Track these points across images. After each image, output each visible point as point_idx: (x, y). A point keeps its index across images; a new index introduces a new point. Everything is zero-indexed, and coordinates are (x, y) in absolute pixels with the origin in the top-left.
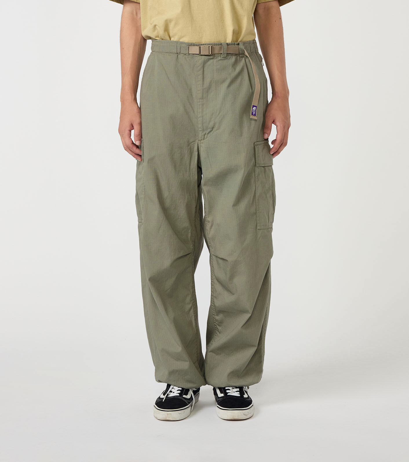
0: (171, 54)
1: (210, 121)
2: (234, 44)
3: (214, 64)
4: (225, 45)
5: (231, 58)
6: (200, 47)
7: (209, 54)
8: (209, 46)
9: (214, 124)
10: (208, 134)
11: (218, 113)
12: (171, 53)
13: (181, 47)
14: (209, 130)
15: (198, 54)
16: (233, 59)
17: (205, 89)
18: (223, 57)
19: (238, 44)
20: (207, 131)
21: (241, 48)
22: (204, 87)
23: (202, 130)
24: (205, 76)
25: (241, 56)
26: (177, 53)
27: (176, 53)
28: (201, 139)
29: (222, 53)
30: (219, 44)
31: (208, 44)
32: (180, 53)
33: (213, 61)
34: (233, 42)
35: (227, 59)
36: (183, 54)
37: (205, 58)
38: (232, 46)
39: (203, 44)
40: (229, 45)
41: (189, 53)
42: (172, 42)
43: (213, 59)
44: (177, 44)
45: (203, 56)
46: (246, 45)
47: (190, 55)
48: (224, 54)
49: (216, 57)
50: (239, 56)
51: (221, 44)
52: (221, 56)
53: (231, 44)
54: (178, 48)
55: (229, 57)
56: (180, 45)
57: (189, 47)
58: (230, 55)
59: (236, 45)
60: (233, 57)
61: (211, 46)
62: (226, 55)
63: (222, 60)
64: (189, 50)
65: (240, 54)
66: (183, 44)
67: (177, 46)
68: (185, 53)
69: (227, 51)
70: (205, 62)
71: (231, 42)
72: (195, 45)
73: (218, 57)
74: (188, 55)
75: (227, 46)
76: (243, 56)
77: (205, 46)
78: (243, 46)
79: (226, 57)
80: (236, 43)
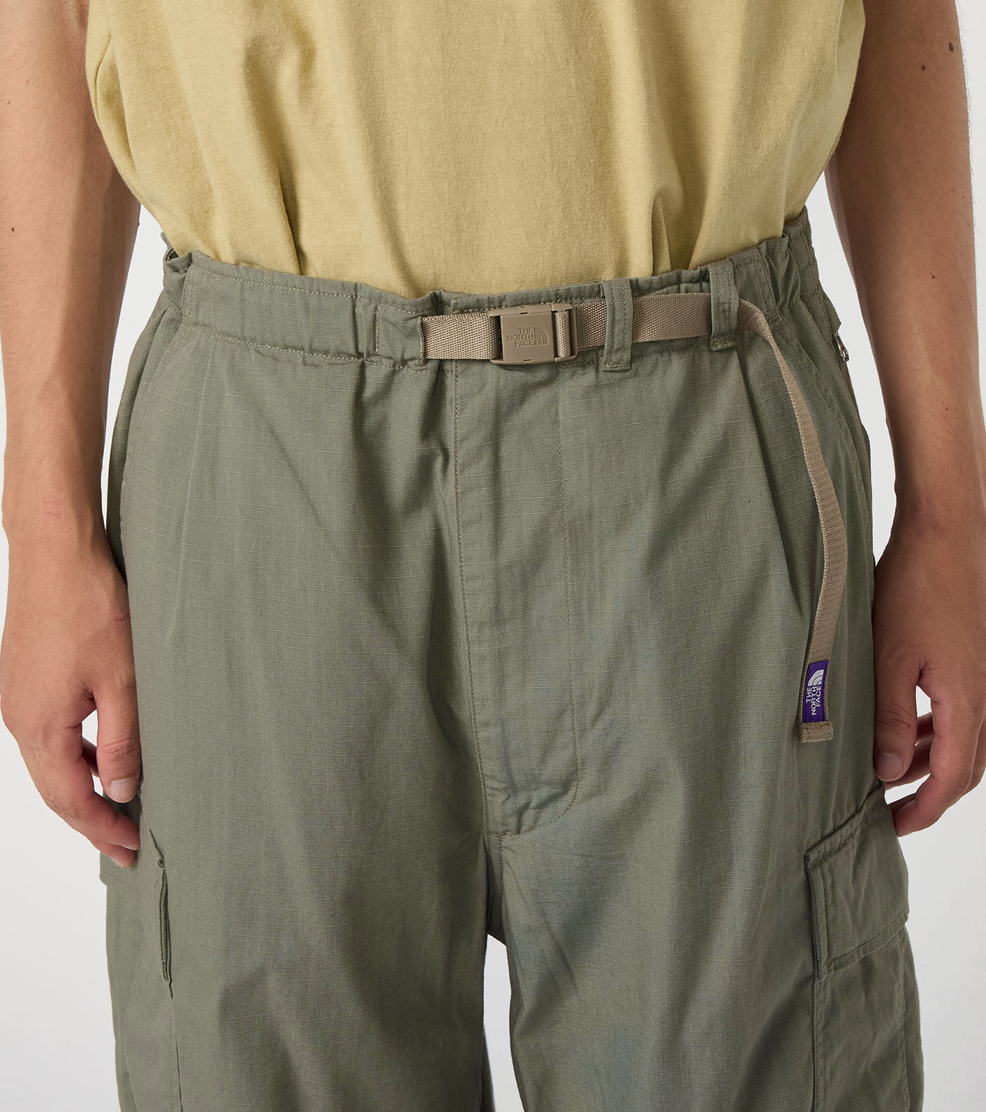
0: (318, 358)
1: (546, 752)
2: (674, 279)
3: (561, 417)
4: (621, 295)
5: (660, 368)
6: (499, 317)
7: (556, 355)
8: (554, 313)
9: (575, 764)
10: (542, 806)
11: (592, 709)
12: (318, 351)
13: (375, 316)
14: (544, 792)
15: (488, 361)
16: (674, 371)
17: (510, 567)
18: (608, 367)
19: (704, 277)
20: (535, 794)
21: (718, 304)
22: (504, 559)
23: (505, 789)
24: (506, 493)
25: (719, 347)
26: (360, 355)
27: (352, 350)
28: (501, 830)
29: (606, 345)
30: (585, 287)
31: (543, 299)
32: (372, 352)
33: (555, 400)
34: (664, 273)
35: (636, 374)
36: (391, 358)
37: (502, 381)
38: (668, 293)
39: (516, 300)
40: (643, 295)
41: (425, 354)
42: (321, 289)
43: (554, 386)
44: (353, 300)
45: (491, 372)
46: (749, 274)
47: (429, 365)
48: (618, 350)
49: (566, 373)
50: (709, 348)
51: (596, 288)
52: (597, 362)
53: (655, 285)
54: (359, 324)
55: (649, 362)
56: (372, 307)
57: (423, 326)
58: (652, 349)
59: (690, 285)
60: (670, 360)
61: (566, 305)
62: (630, 354)
63: (608, 385)
64: (425, 341)
65: (713, 337)
66: (386, 302)
67: (354, 313)
68: (403, 355)
69: (636, 331)
70: (504, 409)
71: (652, 270)
72: (464, 310)
73: (580, 371)
74: (419, 368)
75: (631, 298)
76: (729, 345)
77: (527, 308)
78: (733, 287)
79: (629, 367)
80: (686, 274)
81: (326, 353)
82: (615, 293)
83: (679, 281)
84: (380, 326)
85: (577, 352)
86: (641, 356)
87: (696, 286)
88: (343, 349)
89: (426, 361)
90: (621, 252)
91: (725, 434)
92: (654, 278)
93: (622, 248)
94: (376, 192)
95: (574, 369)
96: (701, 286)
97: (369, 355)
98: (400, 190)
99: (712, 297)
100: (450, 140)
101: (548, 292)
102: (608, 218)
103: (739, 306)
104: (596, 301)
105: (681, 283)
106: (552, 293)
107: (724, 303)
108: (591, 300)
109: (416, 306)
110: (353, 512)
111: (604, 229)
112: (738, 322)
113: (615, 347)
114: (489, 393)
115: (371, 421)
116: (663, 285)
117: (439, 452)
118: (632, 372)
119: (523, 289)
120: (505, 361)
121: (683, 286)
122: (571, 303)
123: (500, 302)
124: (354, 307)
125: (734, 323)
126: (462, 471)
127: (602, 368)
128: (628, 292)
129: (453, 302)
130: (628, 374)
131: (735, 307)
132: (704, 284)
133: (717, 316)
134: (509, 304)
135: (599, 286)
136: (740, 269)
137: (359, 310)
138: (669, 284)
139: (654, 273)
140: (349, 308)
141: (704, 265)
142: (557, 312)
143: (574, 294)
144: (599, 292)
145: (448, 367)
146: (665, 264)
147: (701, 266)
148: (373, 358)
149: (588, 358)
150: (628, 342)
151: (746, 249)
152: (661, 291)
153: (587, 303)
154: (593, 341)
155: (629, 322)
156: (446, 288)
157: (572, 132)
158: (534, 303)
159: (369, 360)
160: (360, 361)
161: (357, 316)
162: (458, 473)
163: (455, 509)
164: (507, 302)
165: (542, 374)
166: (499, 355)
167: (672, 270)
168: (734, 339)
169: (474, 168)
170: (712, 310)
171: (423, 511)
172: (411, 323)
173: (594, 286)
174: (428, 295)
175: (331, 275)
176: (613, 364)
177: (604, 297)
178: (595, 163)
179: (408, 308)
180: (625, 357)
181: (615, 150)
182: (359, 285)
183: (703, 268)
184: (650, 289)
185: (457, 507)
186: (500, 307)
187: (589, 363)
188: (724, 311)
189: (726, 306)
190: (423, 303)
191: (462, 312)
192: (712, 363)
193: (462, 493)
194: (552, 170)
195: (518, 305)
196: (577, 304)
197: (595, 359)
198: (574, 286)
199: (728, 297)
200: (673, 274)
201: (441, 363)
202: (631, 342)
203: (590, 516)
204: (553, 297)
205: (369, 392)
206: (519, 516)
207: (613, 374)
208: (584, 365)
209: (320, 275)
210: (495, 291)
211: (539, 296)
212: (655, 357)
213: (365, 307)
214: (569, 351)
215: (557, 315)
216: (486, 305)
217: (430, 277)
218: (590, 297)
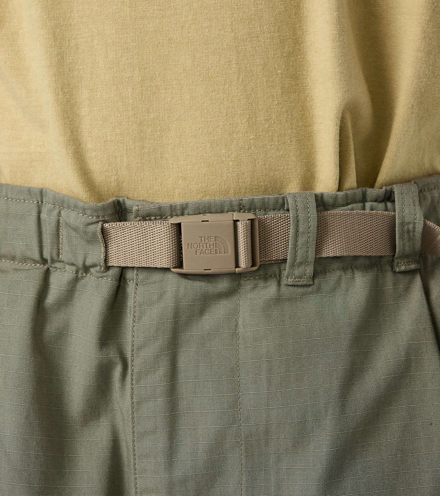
0: (5, 264)
2: (359, 196)
3: (241, 330)
4: (306, 208)
5: (343, 285)
6: (179, 225)
7: (237, 266)
8: (235, 222)
12: (6, 257)
13: (58, 222)
15: (168, 270)
17: (184, 481)
18: (290, 281)
19: (389, 197)
21: (403, 224)
22: (178, 473)
24: (183, 405)
25: (403, 268)
26: (44, 261)
27: (37, 256)
29: (288, 258)
30: (269, 199)
31: (226, 209)
32: (55, 258)
33: (235, 312)
34: (349, 190)
35: (319, 289)
36: (73, 264)
37: (182, 290)
38: (352, 209)
39: (198, 208)
40: (327, 210)
41: (106, 260)
42: (9, 195)
43: (235, 298)
44: (38, 206)
45: (171, 280)
46: (433, 198)
47: (111, 272)
48: (301, 263)
49: (247, 285)
50: (392, 269)
51: (280, 201)
52: (280, 276)
53: (340, 201)
54: (44, 229)
55: (332, 278)
56: (56, 212)
57: (103, 231)
58: (336, 265)
59: (375, 204)
60: (353, 278)
61: (248, 214)
62: (312, 269)
63: (289, 300)
64: (106, 247)
65: (397, 258)
66: (69, 207)
67: (39, 218)
68: (84, 262)
69: (319, 246)
70: (183, 318)
71: (337, 187)
72: (146, 217)
73: (261, 284)
74: (100, 275)
75: (315, 211)
76: (413, 266)
77: (208, 217)
78: (418, 208)
79: (311, 283)
80: (371, 192)
81: (13, 258)
82: (300, 206)
83: (364, 200)
84: (63, 231)
85: (259, 264)
86: (324, 272)
87: (381, 205)
88: (29, 254)
89: (108, 268)
90: (307, 166)
91: (408, 354)
92: (339, 193)
93: (308, 162)
94: (58, 95)
95: (256, 282)
96: (386, 206)
97: (53, 261)
98: (83, 95)
99: (397, 216)
100: (134, 44)
101: (231, 201)
102: (294, 131)
103: (424, 227)
104: (280, 214)
105: (366, 201)
106: (235, 203)
107: (409, 223)
108: (275, 212)
109: (96, 210)
110: (27, 418)
111: (291, 142)
112: (422, 245)
113: (298, 261)
114: (168, 301)
115: (51, 328)
116: (348, 201)
117: (118, 360)
118: (314, 287)
119: (207, 198)
120: (185, 270)
121: (368, 205)
122: (255, 214)
123: (183, 210)
124: (39, 213)
125: (418, 244)
126: (138, 380)
127: (284, 281)
128: (313, 204)
129: (135, 208)
130: (310, 289)
131: (419, 228)
132: (389, 205)
133: (402, 237)
134: (191, 213)
135: (283, 198)
136: (424, 193)
137: (44, 216)
138: (354, 201)
139: (339, 189)
140: (34, 214)
141: (389, 185)
142: (238, 221)
143: (258, 205)
144: (283, 205)
145: (130, 275)
146: (351, 181)
147: (386, 186)
148: (57, 265)
149: (270, 271)
150: (311, 255)
151: (430, 175)
152: (346, 207)
153: (271, 215)
154: (276, 254)
155: (313, 236)
156: (130, 196)
157: (259, 41)
158: (217, 212)
159: (53, 266)
160: (46, 267)
161: (42, 222)
162: (134, 382)
163: (130, 419)
164: (189, 210)
165: (223, 285)
166: (180, 264)
167: (358, 188)
168: (418, 262)
169: (159, 74)
170: (397, 230)
171: (101, 420)
172: (92, 228)
173: (278, 198)
174: (111, 200)
175: (19, 182)
176: (295, 278)
177: (288, 210)
178: (282, 74)
179: (89, 212)
180: (308, 271)
181: (303, 63)
182: (44, 190)
183: (388, 188)
184: (334, 206)
185: (133, 418)
186: (182, 214)
187: (271, 276)
188: (408, 231)
189: (411, 226)
190: (104, 208)
191: (144, 219)
192: (395, 284)
193: (138, 403)
194: (238, 78)
195: (200, 213)
196: (261, 215)
197: (277, 272)
198: (258, 197)
199: (413, 216)
200: (359, 191)
201: (123, 270)
202: (314, 256)
203: (267, 432)
204: (236, 208)
205: (51, 298)
206: (195, 429)
207: (295, 288)
208: (266, 278)
209: (9, 182)
210: (178, 200)
211: (222, 206)
212: (338, 273)
213: (50, 211)
214: (250, 262)
215: (239, 224)
216: (168, 213)
217: (113, 184)
218: (274, 210)
